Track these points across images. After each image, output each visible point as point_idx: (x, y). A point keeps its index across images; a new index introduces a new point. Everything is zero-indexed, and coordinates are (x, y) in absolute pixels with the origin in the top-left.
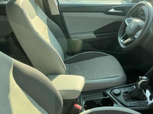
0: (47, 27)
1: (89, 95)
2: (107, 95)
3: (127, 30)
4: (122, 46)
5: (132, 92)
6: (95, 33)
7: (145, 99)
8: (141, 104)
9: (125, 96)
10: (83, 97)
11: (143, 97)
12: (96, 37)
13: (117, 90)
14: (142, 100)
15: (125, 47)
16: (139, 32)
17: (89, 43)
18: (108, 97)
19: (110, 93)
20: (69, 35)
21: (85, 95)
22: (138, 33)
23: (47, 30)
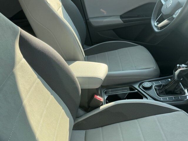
0: (61, 4)
1: (112, 89)
2: (134, 89)
3: (163, 10)
4: (156, 30)
5: (166, 85)
6: (121, 17)
7: (182, 93)
8: (177, 99)
9: (157, 89)
10: (105, 91)
11: (181, 91)
12: (123, 22)
13: (147, 83)
14: (179, 95)
15: (159, 31)
16: (179, 11)
17: (114, 30)
18: (136, 91)
19: (139, 86)
20: (88, 19)
21: (107, 89)
22: (177, 12)
23: (61, 8)
